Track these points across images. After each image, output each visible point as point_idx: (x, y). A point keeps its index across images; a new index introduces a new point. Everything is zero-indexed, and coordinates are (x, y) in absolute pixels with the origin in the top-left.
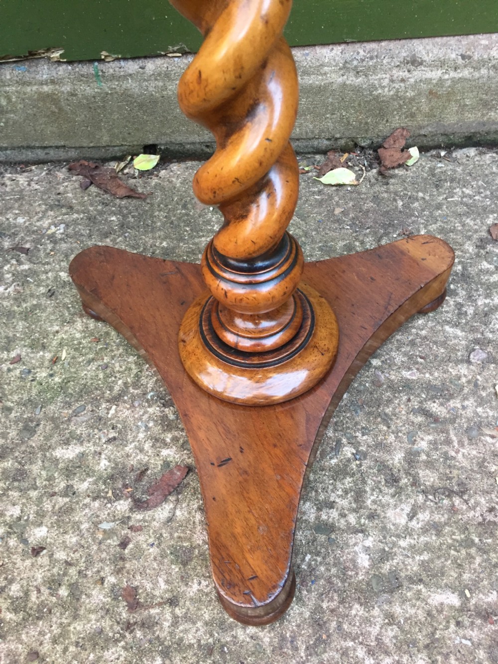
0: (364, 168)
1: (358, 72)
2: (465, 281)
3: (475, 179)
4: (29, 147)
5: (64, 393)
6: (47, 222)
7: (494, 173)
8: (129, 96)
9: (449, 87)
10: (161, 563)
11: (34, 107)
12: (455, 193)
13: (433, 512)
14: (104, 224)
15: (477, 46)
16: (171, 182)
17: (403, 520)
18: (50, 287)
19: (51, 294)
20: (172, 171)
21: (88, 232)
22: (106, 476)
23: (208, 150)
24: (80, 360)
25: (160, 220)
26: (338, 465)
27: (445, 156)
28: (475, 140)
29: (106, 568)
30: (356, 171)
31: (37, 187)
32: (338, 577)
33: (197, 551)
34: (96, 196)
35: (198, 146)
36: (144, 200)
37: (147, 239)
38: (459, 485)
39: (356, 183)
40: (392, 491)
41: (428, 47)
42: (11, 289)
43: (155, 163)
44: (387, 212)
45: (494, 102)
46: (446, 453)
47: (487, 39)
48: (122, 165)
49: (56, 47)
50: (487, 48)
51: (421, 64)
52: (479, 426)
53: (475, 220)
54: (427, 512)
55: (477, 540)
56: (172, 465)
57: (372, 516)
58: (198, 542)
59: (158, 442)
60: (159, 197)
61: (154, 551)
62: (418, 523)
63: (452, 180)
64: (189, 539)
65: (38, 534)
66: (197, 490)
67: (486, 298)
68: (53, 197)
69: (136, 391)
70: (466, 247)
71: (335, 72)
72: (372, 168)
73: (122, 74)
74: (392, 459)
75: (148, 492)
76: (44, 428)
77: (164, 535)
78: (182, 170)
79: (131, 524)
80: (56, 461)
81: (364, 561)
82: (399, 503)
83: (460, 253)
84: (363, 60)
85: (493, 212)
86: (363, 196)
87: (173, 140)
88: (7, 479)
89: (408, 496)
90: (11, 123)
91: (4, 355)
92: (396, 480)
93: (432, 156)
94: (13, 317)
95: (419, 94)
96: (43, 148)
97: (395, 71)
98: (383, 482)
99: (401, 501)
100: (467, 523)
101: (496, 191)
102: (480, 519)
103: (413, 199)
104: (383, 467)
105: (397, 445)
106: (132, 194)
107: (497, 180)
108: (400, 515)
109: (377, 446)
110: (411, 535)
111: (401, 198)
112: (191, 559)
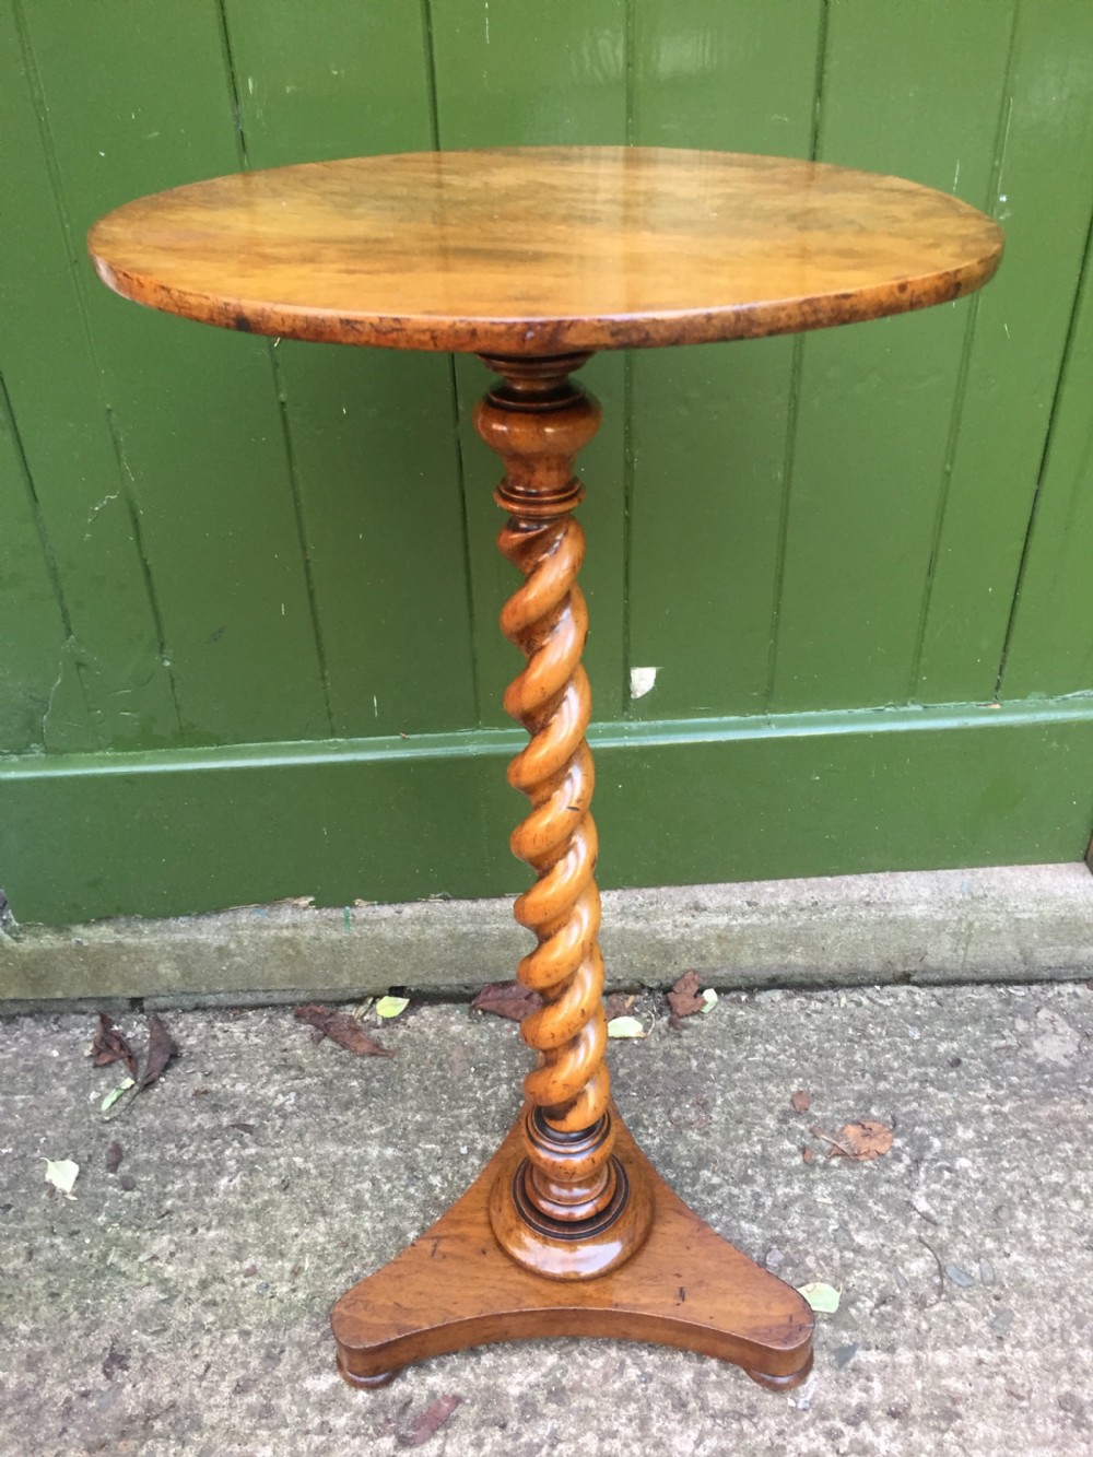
0: (653, 1015)
1: (637, 918)
2: (764, 1164)
3: (780, 1032)
4: (249, 991)
6: (273, 1090)
7: (802, 1024)
8: (381, 940)
9: (739, 932)
11: (267, 951)
12: (757, 1051)
13: (721, 1438)
14: (343, 1091)
15: (763, 893)
16: (422, 1033)
17: (689, 1448)
18: (283, 1177)
19: (285, 1187)
20: (423, 1018)
21: (324, 1102)
23: (468, 992)
24: (327, 1270)
25: (412, 1085)
26: (622, 1389)
27: (746, 1000)
28: (779, 982)
30: (644, 1020)
31: (258, 1041)
34: (331, 1053)
35: (456, 988)
36: (391, 1058)
37: (396, 1112)
38: (749, 1408)
39: (643, 1035)
40: (679, 1416)
41: (711, 894)
42: (237, 1181)
43: (402, 1008)
44: (680, 1074)
45: (791, 947)
47: (773, 886)
48: (362, 1009)
49: (308, 896)
50: (773, 895)
51: (705, 909)
53: (778, 1086)
54: (715, 1438)
56: (439, 1395)
57: (658, 1445)
60: (409, 1052)
62: (705, 1450)
63: (754, 1033)
66: (468, 1423)
67: (785, 1187)
68: (278, 1054)
70: (767, 1121)
71: (612, 916)
72: (662, 1015)
73: (376, 918)
74: (680, 1381)
75: (415, 1427)
76: (290, 1355)
78: (435, 1016)
80: (307, 1394)
82: (685, 1429)
83: (760, 1129)
84: (642, 906)
85: (798, 1075)
86: (652, 1053)
87: (426, 982)
88: (252, 1415)
89: (696, 1422)
90: (235, 966)
91: (237, 1266)
92: (684, 1405)
93: (732, 1000)
94: (242, 1218)
95: (708, 938)
96: (266, 991)
97: (677, 917)
98: (670, 1408)
99: (688, 1427)
100: (755, 1448)
101: (803, 1048)
102: (769, 1444)
103: (710, 1057)
104: (670, 1390)
105: (685, 1364)
106: (376, 1050)
107: (805, 1033)
108: (686, 1442)
109: (664, 1366)
111: (696, 1056)
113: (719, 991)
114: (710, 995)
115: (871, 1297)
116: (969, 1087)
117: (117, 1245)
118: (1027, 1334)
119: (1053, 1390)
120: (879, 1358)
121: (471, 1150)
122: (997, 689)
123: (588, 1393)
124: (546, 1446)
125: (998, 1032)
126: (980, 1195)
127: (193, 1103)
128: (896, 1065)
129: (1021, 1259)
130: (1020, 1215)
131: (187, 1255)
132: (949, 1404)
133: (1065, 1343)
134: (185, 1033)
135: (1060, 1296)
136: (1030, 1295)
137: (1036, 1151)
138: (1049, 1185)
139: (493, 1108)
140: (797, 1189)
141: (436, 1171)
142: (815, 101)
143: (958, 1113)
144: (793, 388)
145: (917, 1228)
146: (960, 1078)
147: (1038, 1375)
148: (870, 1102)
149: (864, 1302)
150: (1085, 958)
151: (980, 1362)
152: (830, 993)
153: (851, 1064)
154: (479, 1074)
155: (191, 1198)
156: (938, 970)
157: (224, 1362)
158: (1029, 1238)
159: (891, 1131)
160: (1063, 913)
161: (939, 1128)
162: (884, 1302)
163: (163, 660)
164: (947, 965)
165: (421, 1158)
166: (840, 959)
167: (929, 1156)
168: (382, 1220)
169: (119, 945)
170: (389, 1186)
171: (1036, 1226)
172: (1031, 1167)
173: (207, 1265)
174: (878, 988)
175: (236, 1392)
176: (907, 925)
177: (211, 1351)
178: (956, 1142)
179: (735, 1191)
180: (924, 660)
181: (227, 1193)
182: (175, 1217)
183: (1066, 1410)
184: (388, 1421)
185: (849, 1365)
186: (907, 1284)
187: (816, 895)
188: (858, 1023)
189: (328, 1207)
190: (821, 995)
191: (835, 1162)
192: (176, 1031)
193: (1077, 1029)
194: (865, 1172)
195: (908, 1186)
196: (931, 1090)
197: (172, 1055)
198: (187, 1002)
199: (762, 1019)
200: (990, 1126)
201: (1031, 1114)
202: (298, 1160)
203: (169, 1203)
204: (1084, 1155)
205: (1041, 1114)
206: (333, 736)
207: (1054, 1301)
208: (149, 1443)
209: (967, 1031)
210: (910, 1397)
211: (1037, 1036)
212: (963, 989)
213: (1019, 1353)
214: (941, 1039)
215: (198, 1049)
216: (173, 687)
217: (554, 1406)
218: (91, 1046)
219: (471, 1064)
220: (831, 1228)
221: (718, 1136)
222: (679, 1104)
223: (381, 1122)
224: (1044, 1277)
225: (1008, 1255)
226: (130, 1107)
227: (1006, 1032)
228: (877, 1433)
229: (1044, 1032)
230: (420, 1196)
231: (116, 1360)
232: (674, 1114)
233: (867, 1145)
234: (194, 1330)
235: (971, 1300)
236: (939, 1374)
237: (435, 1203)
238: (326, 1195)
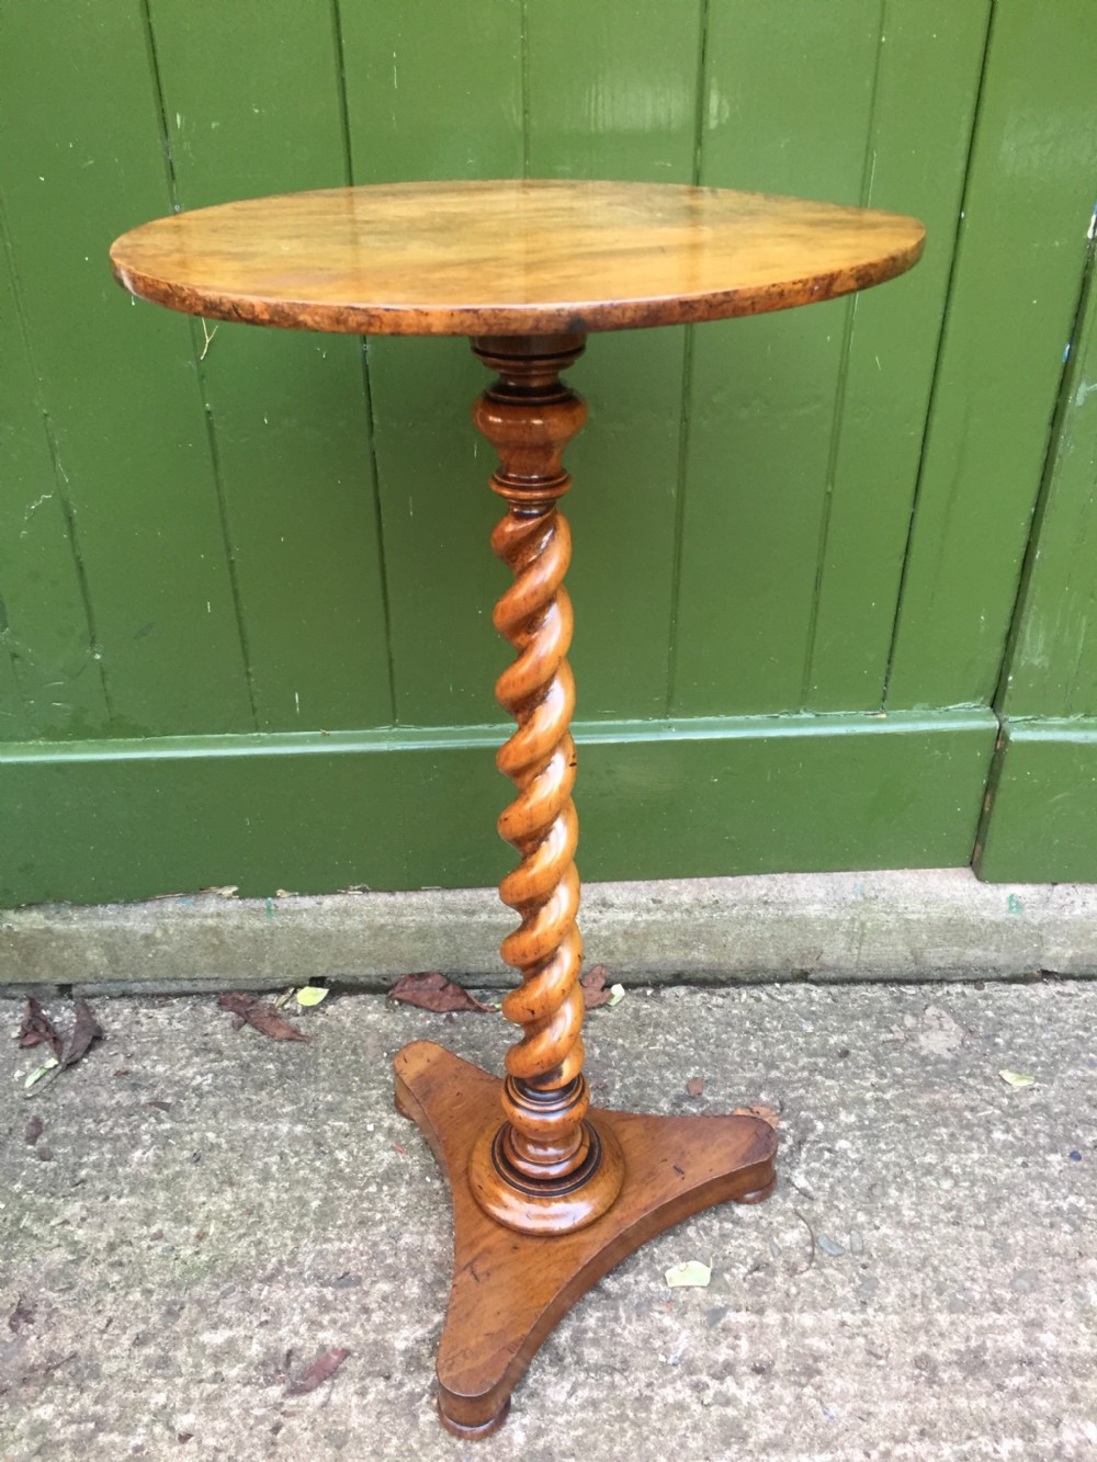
3: (681, 1024)
5: (212, 1273)
6: (191, 1071)
7: (702, 1017)
8: (302, 930)
9: (644, 928)
10: (315, 1447)
11: (192, 939)
12: (658, 1041)
13: (592, 1389)
14: (259, 1073)
15: (667, 891)
16: (339, 1021)
17: (562, 1398)
19: (197, 1159)
20: (342, 1007)
21: (240, 1082)
22: (257, 1362)
23: (385, 983)
24: (230, 1235)
25: (325, 1069)
27: (651, 995)
28: (683, 978)
31: (179, 1026)
32: (492, 1454)
33: (352, 1434)
34: (251, 1038)
35: (374, 979)
36: (308, 1044)
37: (309, 1092)
38: (622, 1362)
40: (555, 1370)
41: (618, 891)
42: (150, 1154)
43: (322, 998)
45: (694, 944)
46: (613, 1331)
47: (676, 884)
48: (283, 998)
50: (676, 893)
51: (612, 906)
52: (650, 1302)
53: (674, 1073)
54: (587, 1390)
55: (631, 1415)
56: (329, 1349)
58: (353, 1425)
59: (314, 1324)
60: (325, 1039)
61: (308, 1435)
62: (576, 1400)
63: (657, 1025)
64: (345, 1423)
65: (184, 1422)
66: (354, 1374)
68: (199, 1039)
69: (291, 1270)
70: (661, 1105)
73: (297, 908)
75: (303, 1377)
76: (190, 1312)
77: (319, 1420)
78: (353, 1005)
79: (283, 1409)
80: (203, 1347)
82: (560, 1381)
85: (694, 1064)
87: (346, 973)
88: (149, 1366)
89: (571, 1375)
90: (161, 954)
91: (144, 1231)
92: (561, 1359)
93: (638, 995)
94: (153, 1187)
95: (614, 934)
96: (191, 980)
97: (585, 912)
98: (547, 1361)
99: (562, 1378)
100: (624, 1399)
101: (701, 1038)
102: (637, 1394)
103: (612, 1046)
104: (549, 1345)
106: (294, 1035)
107: (705, 1025)
108: (560, 1393)
110: (568, 1412)
111: (599, 1046)
112: (345, 1443)
113: (626, 986)
114: (618, 990)
115: (744, 1263)
116: (855, 1075)
117: (30, 1211)
118: (890, 1299)
119: (910, 1350)
120: (748, 1319)
121: (378, 1128)
122: (884, 699)
125: (887, 1027)
126: (856, 1173)
127: (113, 1082)
128: (788, 1055)
129: (889, 1232)
130: (893, 1192)
131: (97, 1220)
132: (810, 1362)
133: (925, 1307)
134: (110, 1019)
135: (924, 1266)
136: (895, 1264)
137: (913, 1134)
138: (922, 1165)
141: (343, 1147)
142: (696, 150)
143: (842, 1099)
144: (684, 411)
145: (794, 1202)
146: (847, 1067)
147: (896, 1336)
148: (760, 1088)
149: (738, 1268)
150: (971, 959)
151: (843, 1324)
152: (732, 990)
153: (745, 1054)
154: (390, 1060)
155: (105, 1168)
156: (834, 968)
157: (126, 1318)
158: (899, 1213)
159: (778, 1115)
160: (949, 915)
161: (824, 1113)
162: (757, 1269)
163: (94, 653)
164: (842, 963)
165: (330, 1134)
166: (741, 956)
167: (811, 1137)
168: (287, 1191)
169: (48, 931)
170: (296, 1160)
171: (906, 1202)
172: (907, 1150)
173: (116, 1229)
174: (777, 985)
175: (134, 1344)
176: (803, 924)
177: (114, 1307)
178: (838, 1125)
180: (814, 670)
181: (141, 1164)
182: (88, 1186)
183: (920, 1368)
184: (278, 1372)
185: (720, 1325)
186: (780, 1252)
187: (717, 893)
188: (756, 1018)
189: (236, 1178)
190: (723, 991)
192: (102, 1016)
193: (962, 1026)
195: (789, 1164)
196: (819, 1078)
197: (97, 1038)
198: (115, 989)
199: (665, 1012)
200: (871, 1111)
201: (912, 1101)
202: (211, 1136)
203: (83, 1173)
204: (957, 1139)
205: (920, 1101)
206: (256, 731)
207: (918, 1270)
208: (49, 1389)
209: (858, 1026)
210: (775, 1355)
211: (923, 1031)
212: (857, 988)
213: (881, 1317)
214: (833, 1032)
215: (122, 1033)
216: (103, 681)
218: (19, 1029)
219: (384, 1049)
223: (293, 1102)
224: (911, 1248)
225: (877, 1228)
226: (52, 1085)
227: (894, 1028)
228: (740, 1385)
229: (930, 1028)
230: (325, 1169)
231: (22, 1314)
234: (100, 1288)
235: (840, 1269)
236: (804, 1334)
237: (339, 1175)
238: (235, 1167)
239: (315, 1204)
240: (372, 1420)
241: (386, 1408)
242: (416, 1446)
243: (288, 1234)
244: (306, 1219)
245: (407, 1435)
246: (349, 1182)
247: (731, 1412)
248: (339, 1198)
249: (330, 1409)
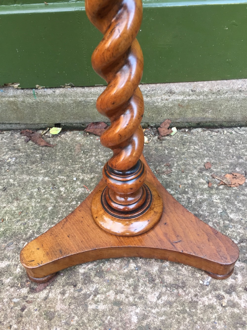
0: (152, 136)
1: (147, 96)
2: (192, 187)
3: (200, 142)
4: (3, 123)
5: (4, 236)
6: (7, 157)
7: (209, 139)
8: (48, 103)
9: (187, 103)
10: (39, 319)
11: (6, 107)
12: (191, 148)
13: (169, 296)
14: (33, 158)
15: (198, 86)
16: (65, 140)
18: (4, 186)
19: (5, 189)
20: (67, 135)
21: (25, 161)
22: (18, 276)
23: (83, 126)
24: (14, 220)
25: (59, 156)
26: (127, 273)
27: (188, 131)
28: (201, 125)
29: (13, 321)
30: (149, 137)
31: (5, 141)
32: (122, 327)
33: (57, 313)
34: (31, 145)
35: (79, 124)
36: (53, 147)
37: (52, 165)
38: (182, 283)
39: (148, 142)
40: (151, 285)
41: (177, 87)
43: (59, 131)
44: (161, 155)
45: (207, 110)
46: (177, 268)
47: (202, 84)
48: (45, 132)
49: (17, 82)
50: (202, 87)
51: (174, 93)
53: (199, 160)
54: (166, 296)
55: (188, 310)
57: (141, 298)
58: (58, 309)
60: (59, 146)
61: (36, 313)
62: (162, 301)
63: (190, 142)
64: (54, 308)
66: (60, 284)
67: (201, 196)
68: (12, 145)
69: (38, 236)
70: (194, 172)
72: (155, 136)
73: (45, 94)
74: (153, 270)
75: (38, 284)
77: (42, 305)
78: (71, 135)
79: (27, 299)
81: (135, 319)
82: (153, 291)
83: (191, 175)
84: (149, 91)
85: (207, 157)
86: (150, 148)
87: (68, 122)
89: (158, 288)
92: (154, 280)
93: (182, 131)
95: (175, 105)
96: (9, 124)
97: (163, 96)
98: (148, 281)
99: (155, 290)
100: (184, 302)
101: (209, 147)
102: (190, 300)
103: (173, 150)
104: (148, 274)
105: (155, 263)
106: (47, 144)
107: (210, 142)
108: (153, 297)
109: (146, 263)
110: (158, 307)
111: (167, 149)
112: (54, 317)
113: (178, 128)
114: (174, 129)
120: (240, 265)
121: (78, 179)
123: (112, 273)
124: (92, 295)
139: (88, 165)
140: (205, 197)
141: (63, 186)
148: (236, 166)
152: (220, 130)
153: (228, 153)
154: (85, 154)
159: (245, 177)
162: (242, 242)
165: (58, 181)
166: (226, 116)
168: (39, 203)
170: (44, 190)
174: (239, 128)
179: (180, 197)
187: (220, 87)
188: (231, 140)
189: (19, 197)
190: (216, 130)
191: (221, 187)
194: (234, 191)
202: (11, 181)
217: (98, 278)
219: (82, 150)
220: (219, 212)
221: (174, 177)
222: (160, 165)
223: (45, 169)
228: (239, 297)
230: (55, 195)
232: (158, 169)
233: (234, 181)
237: (61, 197)
238: (20, 193)
239: (50, 208)
240: (67, 307)
241: (73, 301)
242: (86, 321)
243: (38, 220)
244: (46, 214)
245: (81, 316)
246: (64, 200)
247: (236, 310)
248: (60, 206)
249: (47, 300)
